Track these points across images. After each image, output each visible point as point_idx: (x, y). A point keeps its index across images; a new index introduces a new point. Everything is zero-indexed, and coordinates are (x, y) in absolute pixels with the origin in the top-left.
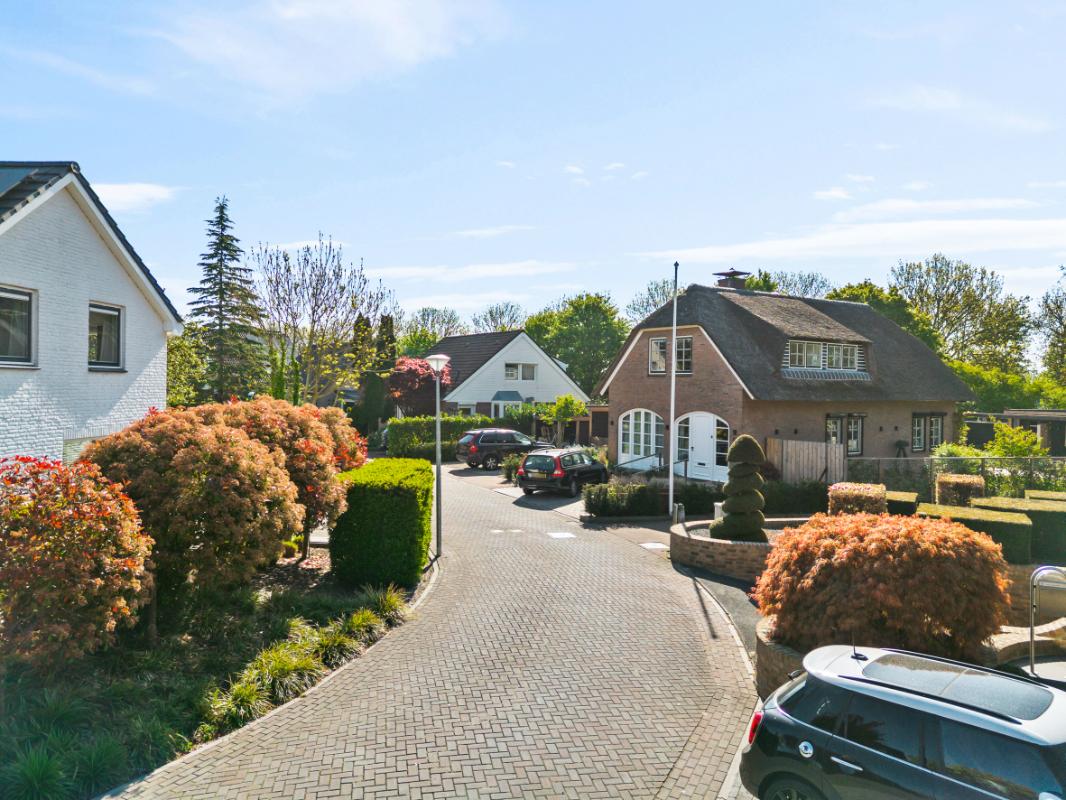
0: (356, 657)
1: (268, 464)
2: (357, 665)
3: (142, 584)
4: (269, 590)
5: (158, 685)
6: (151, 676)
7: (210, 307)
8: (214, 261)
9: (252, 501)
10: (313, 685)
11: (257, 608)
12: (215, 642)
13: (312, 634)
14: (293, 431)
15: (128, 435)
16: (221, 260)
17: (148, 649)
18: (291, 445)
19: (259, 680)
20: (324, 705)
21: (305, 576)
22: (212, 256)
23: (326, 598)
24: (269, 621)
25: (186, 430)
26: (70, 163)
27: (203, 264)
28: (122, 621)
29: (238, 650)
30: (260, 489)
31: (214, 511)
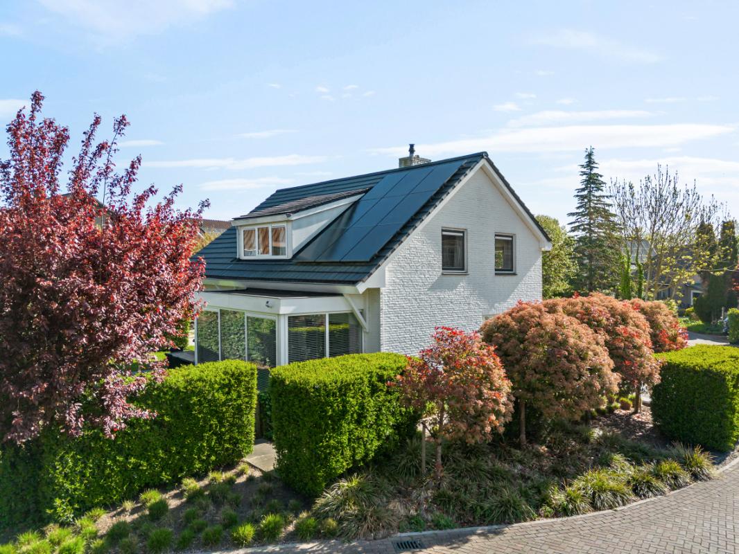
0: (661, 495)
1: (589, 343)
2: (661, 501)
3: (506, 408)
4: (602, 429)
5: (523, 473)
6: (520, 467)
7: (582, 225)
8: (585, 193)
9: (578, 367)
10: (624, 505)
11: (592, 440)
12: (560, 456)
13: (629, 468)
14: (615, 320)
15: (504, 317)
16: (590, 192)
17: (520, 449)
18: (613, 328)
19: (584, 489)
20: (629, 521)
21: (634, 426)
22: (583, 190)
23: (645, 445)
24: (599, 451)
25: (535, 316)
26: (483, 153)
27: (577, 196)
28: (494, 429)
29: (575, 465)
30: (583, 359)
31: (551, 370)
